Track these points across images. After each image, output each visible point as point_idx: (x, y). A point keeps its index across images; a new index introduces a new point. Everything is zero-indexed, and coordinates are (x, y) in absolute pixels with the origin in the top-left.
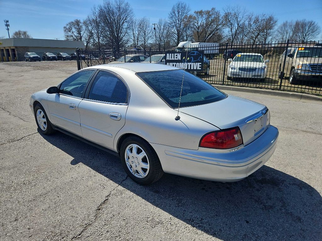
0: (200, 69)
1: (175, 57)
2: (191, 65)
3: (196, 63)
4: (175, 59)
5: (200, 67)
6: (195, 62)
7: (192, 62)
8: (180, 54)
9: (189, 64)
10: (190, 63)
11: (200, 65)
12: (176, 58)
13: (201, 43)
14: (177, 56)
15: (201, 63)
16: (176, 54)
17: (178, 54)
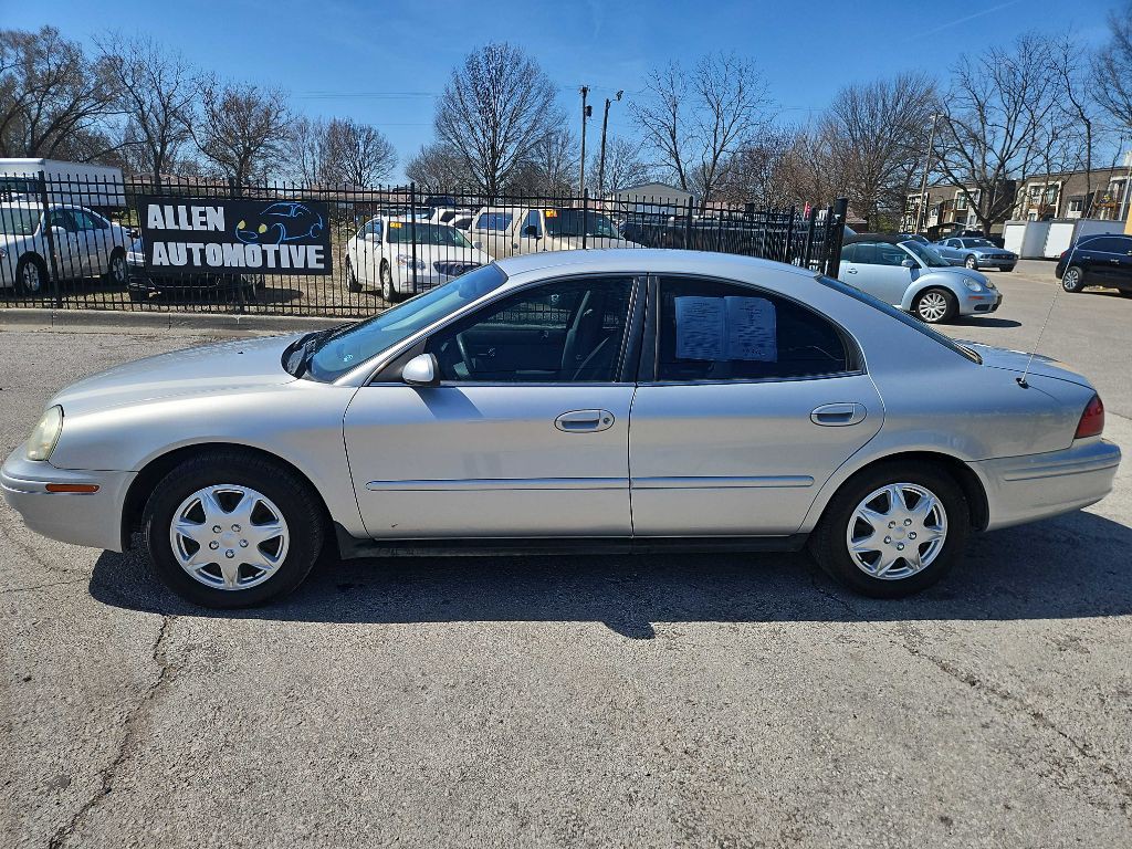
0: (322, 266)
1: (197, 219)
2: (277, 253)
3: (302, 248)
4: (198, 227)
5: (318, 261)
6: (298, 243)
7: (283, 242)
8: (221, 209)
9: (271, 248)
10: (276, 247)
11: (318, 252)
12: (203, 223)
13: (50, 163)
14: (203, 214)
15: (321, 248)
16: (202, 209)
17: (210, 210)
